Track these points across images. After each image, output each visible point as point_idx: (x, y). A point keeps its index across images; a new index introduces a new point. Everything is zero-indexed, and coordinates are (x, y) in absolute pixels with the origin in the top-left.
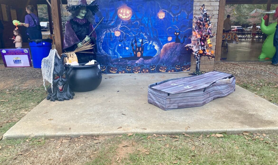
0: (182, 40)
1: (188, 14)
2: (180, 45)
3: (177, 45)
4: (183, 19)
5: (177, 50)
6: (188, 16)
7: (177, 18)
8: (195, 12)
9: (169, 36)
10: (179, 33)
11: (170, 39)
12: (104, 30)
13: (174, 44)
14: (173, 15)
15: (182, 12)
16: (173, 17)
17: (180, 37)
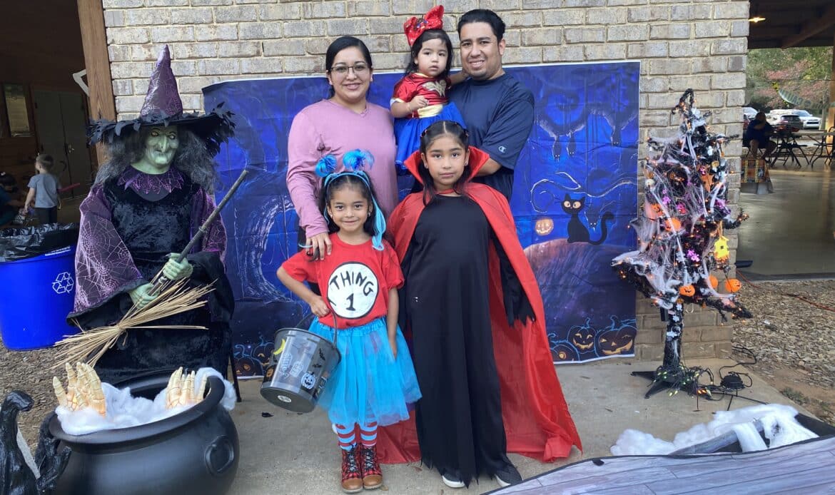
0: (594, 229)
1: (617, 123)
2: (586, 250)
3: (577, 251)
4: (598, 147)
5: (575, 270)
6: (617, 136)
7: (572, 140)
8: (647, 115)
9: (541, 217)
10: (582, 201)
11: (544, 227)
12: (270, 199)
13: (561, 247)
14: (556, 129)
15: (589, 119)
16: (552, 139)
17: (585, 220)
